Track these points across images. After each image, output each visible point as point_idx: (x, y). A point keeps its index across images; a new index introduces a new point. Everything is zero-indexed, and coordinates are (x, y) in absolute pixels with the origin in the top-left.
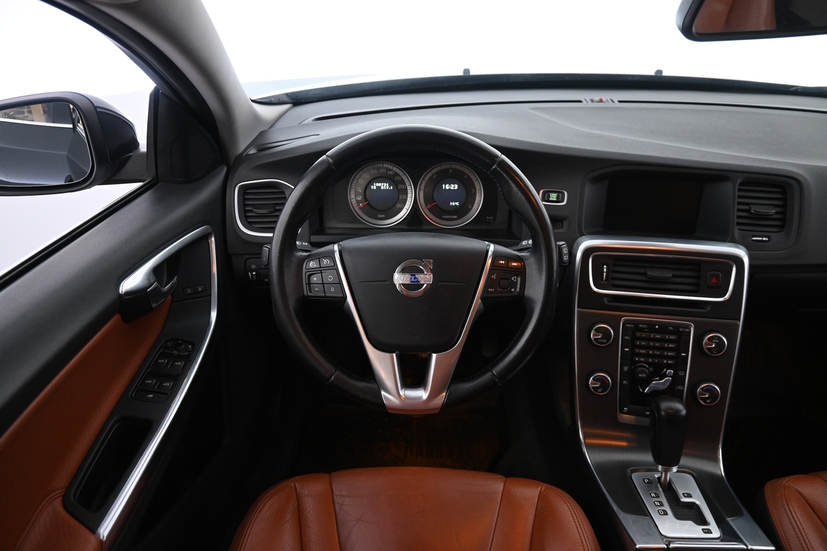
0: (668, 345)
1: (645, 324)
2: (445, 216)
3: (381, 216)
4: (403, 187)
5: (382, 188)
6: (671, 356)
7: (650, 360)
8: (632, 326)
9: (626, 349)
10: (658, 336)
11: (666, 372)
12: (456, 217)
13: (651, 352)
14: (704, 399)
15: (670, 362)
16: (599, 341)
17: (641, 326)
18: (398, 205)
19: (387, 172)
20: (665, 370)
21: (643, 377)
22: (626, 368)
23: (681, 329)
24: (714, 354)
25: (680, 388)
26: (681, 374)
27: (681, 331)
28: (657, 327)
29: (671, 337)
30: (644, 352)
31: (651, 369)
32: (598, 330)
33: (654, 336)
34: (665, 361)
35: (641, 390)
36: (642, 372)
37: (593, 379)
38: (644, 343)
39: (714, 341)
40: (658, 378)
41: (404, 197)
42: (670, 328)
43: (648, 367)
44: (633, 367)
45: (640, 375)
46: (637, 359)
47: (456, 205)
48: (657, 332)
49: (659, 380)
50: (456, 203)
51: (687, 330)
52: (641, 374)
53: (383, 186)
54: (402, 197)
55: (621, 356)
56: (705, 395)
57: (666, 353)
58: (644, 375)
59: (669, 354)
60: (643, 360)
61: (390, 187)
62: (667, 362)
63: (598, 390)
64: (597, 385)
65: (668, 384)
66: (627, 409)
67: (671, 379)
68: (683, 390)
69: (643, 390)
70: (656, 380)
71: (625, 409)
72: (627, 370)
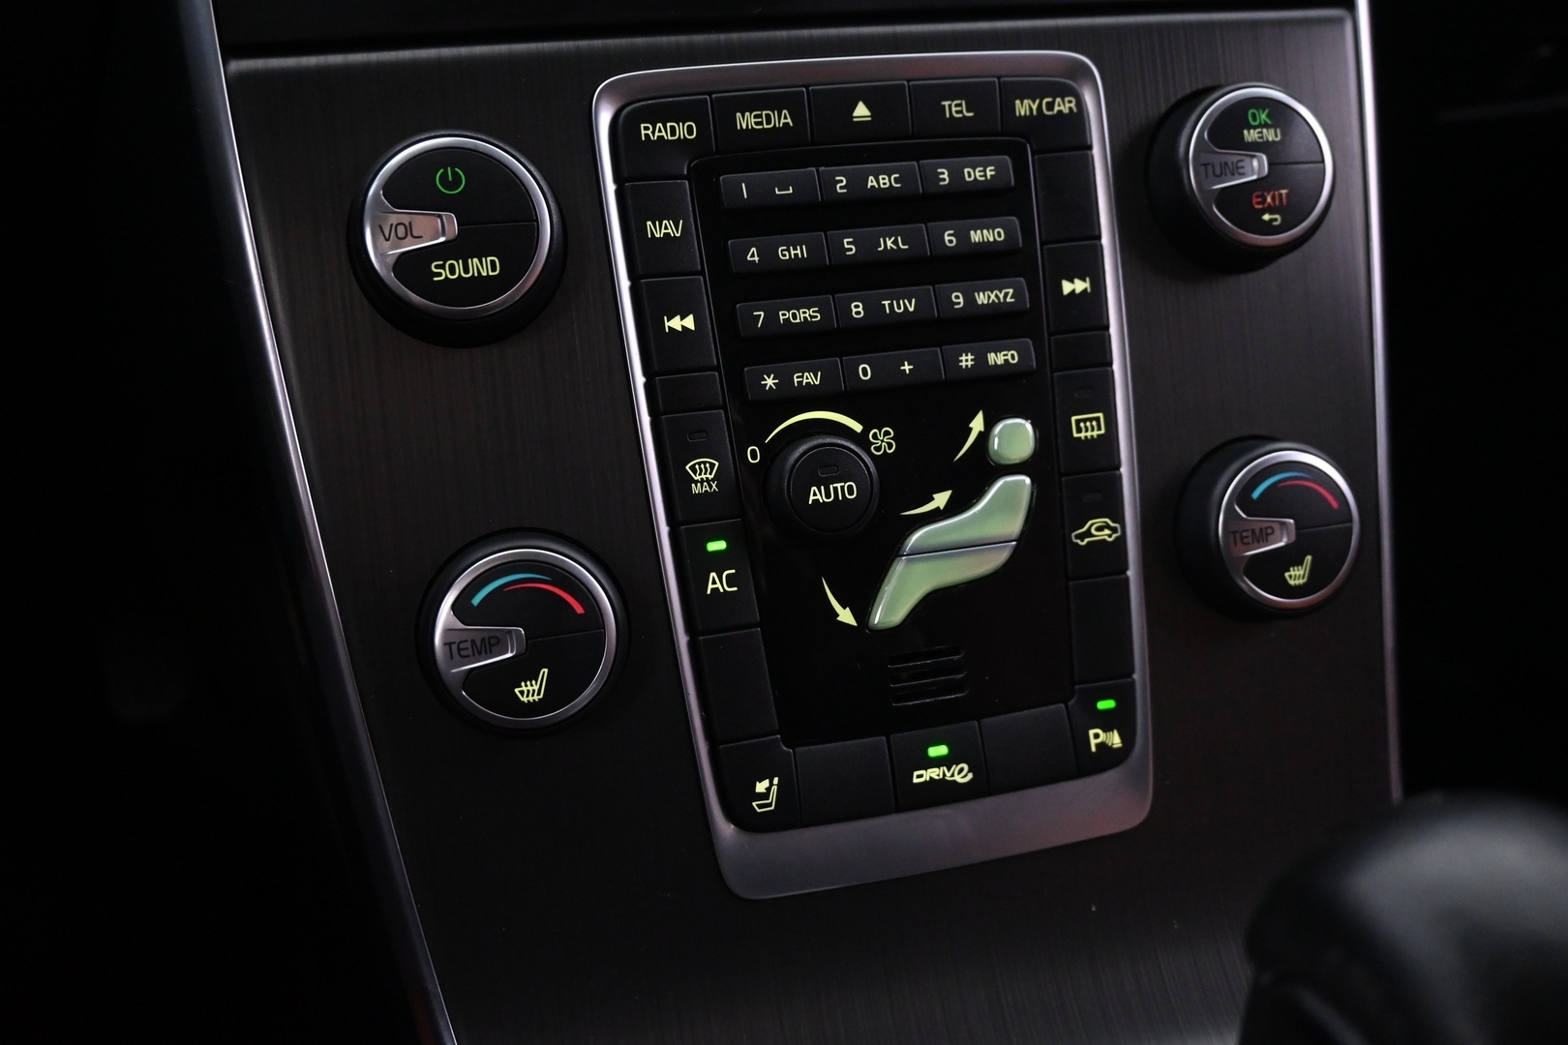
0: (963, 236)
1: (774, 103)
6: (995, 311)
7: (865, 372)
8: (682, 131)
9: (676, 323)
10: (885, 181)
11: (984, 437)
13: (857, 309)
14: (1270, 570)
15: (996, 359)
16: (443, 272)
17: (746, 121)
20: (977, 424)
21: (838, 505)
22: (703, 475)
23: (1023, 108)
24: (1269, 229)
25: (1098, 530)
26: (1086, 428)
27: (1028, 119)
28: (861, 111)
29: (974, 174)
30: (807, 314)
31: (884, 440)
32: (409, 190)
33: (857, 182)
34: (967, 360)
35: (846, 616)
36: (826, 466)
37: (455, 607)
38: (800, 252)
39: (1251, 135)
40: (941, 499)
42: (955, 109)
43: (858, 427)
44: (753, 454)
45: (816, 495)
46: (770, 382)
48: (870, 147)
49: (953, 509)
51: (1064, 106)
52: (825, 480)
55: (649, 388)
56: (1263, 536)
57: (958, 299)
58: (845, 489)
59: (982, 298)
60: (810, 379)
62: (981, 359)
63: (517, 690)
64: (493, 648)
65: (1013, 524)
66: (771, 784)
67: (1028, 480)
68: (1121, 541)
69: (862, 612)
70: (936, 516)
71: (761, 787)
72: (713, 480)
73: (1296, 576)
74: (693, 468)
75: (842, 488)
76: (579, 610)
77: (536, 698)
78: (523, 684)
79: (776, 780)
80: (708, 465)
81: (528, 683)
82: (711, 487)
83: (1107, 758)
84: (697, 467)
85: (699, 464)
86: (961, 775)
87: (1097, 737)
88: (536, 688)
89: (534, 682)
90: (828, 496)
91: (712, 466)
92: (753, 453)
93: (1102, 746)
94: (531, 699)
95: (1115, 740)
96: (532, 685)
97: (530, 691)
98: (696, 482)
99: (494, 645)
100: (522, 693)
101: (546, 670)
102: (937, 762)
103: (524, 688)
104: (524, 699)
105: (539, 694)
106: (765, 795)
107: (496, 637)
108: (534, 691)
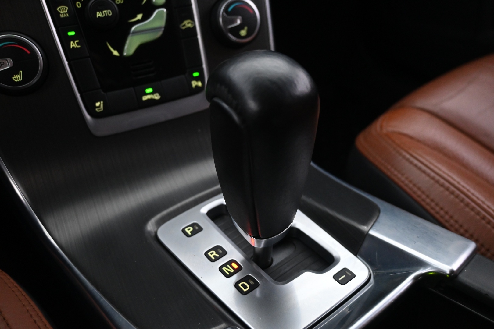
14: (236, 31)
21: (106, 17)
22: (63, 11)
25: (187, 24)
35: (116, 53)
36: (100, 5)
40: (139, 17)
45: (99, 14)
49: (144, 19)
52: (101, 10)
56: (234, 21)
63: (13, 78)
64: (2, 66)
65: (162, 23)
66: (101, 103)
67: (165, 10)
68: (195, 27)
69: (121, 51)
70: (138, 22)
71: (98, 104)
72: (67, 13)
73: (243, 33)
74: (59, 9)
75: (107, 12)
76: (29, 52)
77: (20, 80)
78: (15, 76)
79: (102, 102)
80: (64, 9)
81: (16, 75)
82: (66, 15)
83: (198, 90)
84: (61, 9)
85: (62, 8)
86: (157, 97)
87: (194, 83)
88: (19, 77)
89: (18, 75)
90: (102, 14)
91: (66, 9)
92: (79, 4)
93: (197, 86)
94: (18, 80)
95: (200, 84)
96: (18, 76)
97: (17, 78)
98: (61, 14)
99: (3, 65)
100: (15, 79)
101: (21, 71)
102: (149, 94)
103: (15, 77)
104: (16, 80)
105: (20, 79)
106: (99, 107)
107: (3, 62)
108: (19, 78)
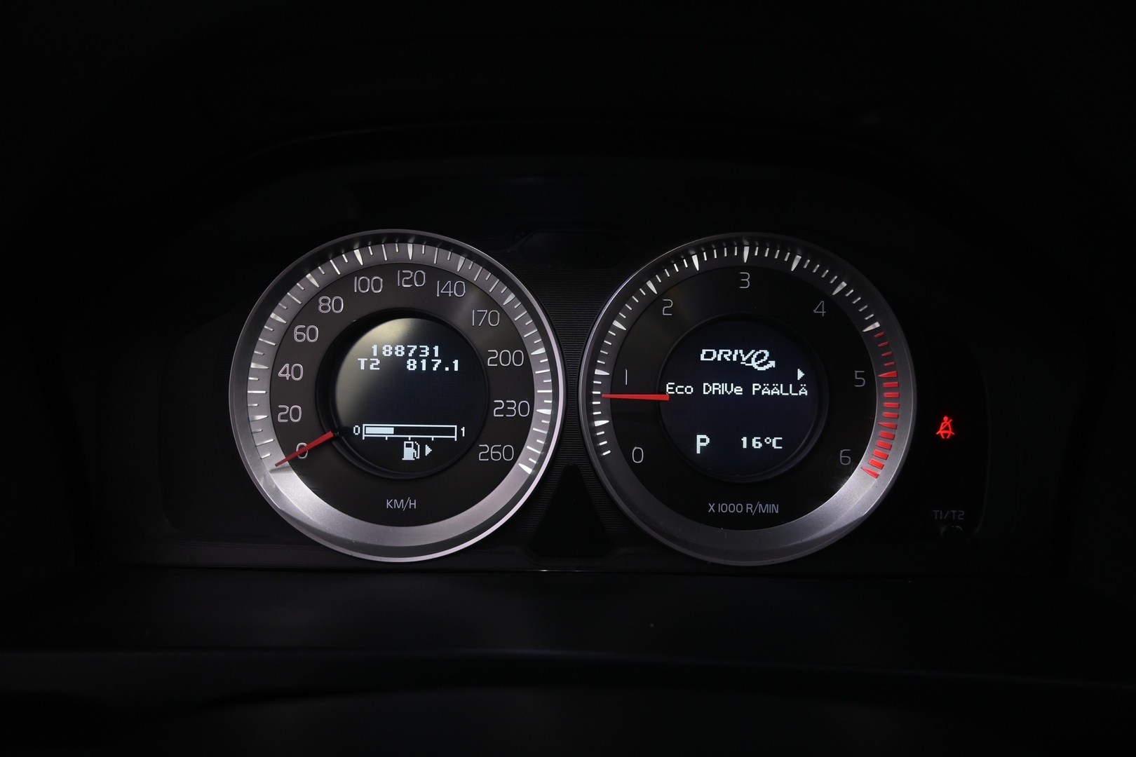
2: (717, 501)
3: (399, 504)
4: (512, 358)
5: (411, 365)
12: (773, 508)
18: (489, 451)
19: (431, 286)
41: (515, 407)
47: (767, 448)
50: (767, 440)
53: (417, 356)
54: (505, 411)
61: (447, 361)
